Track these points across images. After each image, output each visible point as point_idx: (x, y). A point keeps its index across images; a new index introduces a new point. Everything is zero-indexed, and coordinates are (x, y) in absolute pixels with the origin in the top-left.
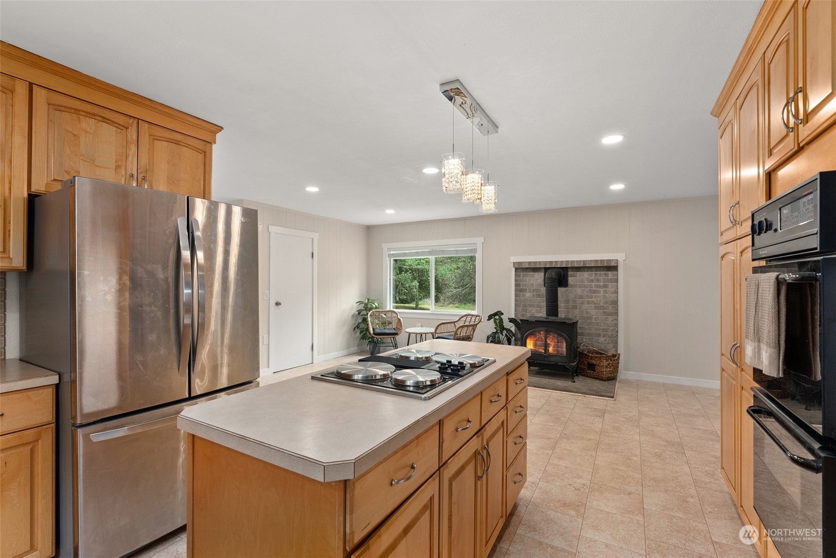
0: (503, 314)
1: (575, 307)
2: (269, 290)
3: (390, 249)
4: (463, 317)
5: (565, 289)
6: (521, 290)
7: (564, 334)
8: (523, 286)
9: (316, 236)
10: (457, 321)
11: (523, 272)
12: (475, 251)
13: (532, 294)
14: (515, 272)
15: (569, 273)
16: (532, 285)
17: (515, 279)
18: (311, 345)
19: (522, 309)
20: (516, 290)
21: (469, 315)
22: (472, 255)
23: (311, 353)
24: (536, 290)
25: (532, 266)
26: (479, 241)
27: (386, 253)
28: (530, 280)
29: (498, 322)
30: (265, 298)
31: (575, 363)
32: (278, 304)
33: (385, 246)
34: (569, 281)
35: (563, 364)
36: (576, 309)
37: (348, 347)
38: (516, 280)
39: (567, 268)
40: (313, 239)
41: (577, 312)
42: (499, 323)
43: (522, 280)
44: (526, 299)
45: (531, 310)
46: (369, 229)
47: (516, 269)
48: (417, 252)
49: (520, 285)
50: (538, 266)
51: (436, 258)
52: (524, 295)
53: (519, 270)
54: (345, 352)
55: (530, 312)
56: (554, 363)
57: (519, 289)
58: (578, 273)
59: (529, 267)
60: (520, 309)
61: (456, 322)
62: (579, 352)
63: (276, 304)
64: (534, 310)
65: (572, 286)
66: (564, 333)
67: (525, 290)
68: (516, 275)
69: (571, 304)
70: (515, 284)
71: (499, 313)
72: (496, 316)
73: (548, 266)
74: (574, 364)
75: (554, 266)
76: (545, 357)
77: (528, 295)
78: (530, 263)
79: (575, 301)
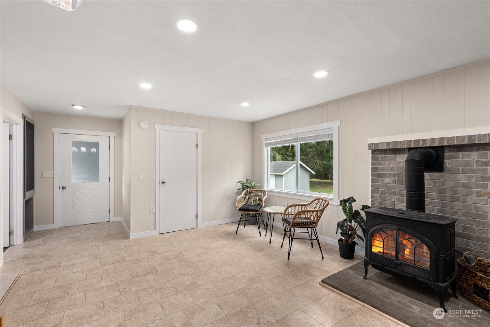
0: (355, 200)
1: (455, 199)
2: (155, 172)
3: (266, 139)
4: (315, 200)
5: (439, 174)
6: (379, 175)
7: (427, 239)
8: (381, 170)
9: (200, 131)
10: (310, 204)
11: (382, 154)
12: (332, 135)
13: (393, 179)
14: (372, 155)
15: (446, 154)
16: (392, 169)
17: (372, 162)
18: (196, 214)
19: (380, 196)
20: (373, 175)
21: (320, 199)
22: (330, 139)
23: (195, 220)
24: (397, 175)
25: (391, 147)
26: (335, 124)
27: (264, 143)
28: (390, 164)
29: (347, 209)
30: (152, 178)
31: (447, 283)
32: (163, 183)
33: (263, 137)
34: (445, 164)
35: (425, 281)
36: (458, 201)
37: (233, 216)
38: (373, 164)
39: (443, 147)
40: (197, 133)
41: (459, 205)
42: (349, 210)
43: (380, 164)
44: (384, 186)
45: (391, 198)
46: (253, 125)
47: (374, 152)
48: (285, 140)
49: (377, 169)
50: (399, 147)
51: (300, 144)
52: (383, 181)
53: (376, 153)
54: (230, 220)
55: (389, 200)
56: (411, 276)
57: (376, 174)
58: (460, 153)
59: (388, 148)
60: (378, 196)
61: (307, 205)
62: (459, 264)
63: (162, 182)
64: (394, 199)
65: (450, 171)
66: (426, 237)
67: (384, 175)
68: (373, 159)
69: (449, 194)
70: (372, 168)
71: (352, 200)
72: (347, 203)
73: (412, 146)
74: (444, 285)
75: (421, 146)
76: (397, 264)
77: (387, 180)
78: (388, 143)
79: (455, 192)
